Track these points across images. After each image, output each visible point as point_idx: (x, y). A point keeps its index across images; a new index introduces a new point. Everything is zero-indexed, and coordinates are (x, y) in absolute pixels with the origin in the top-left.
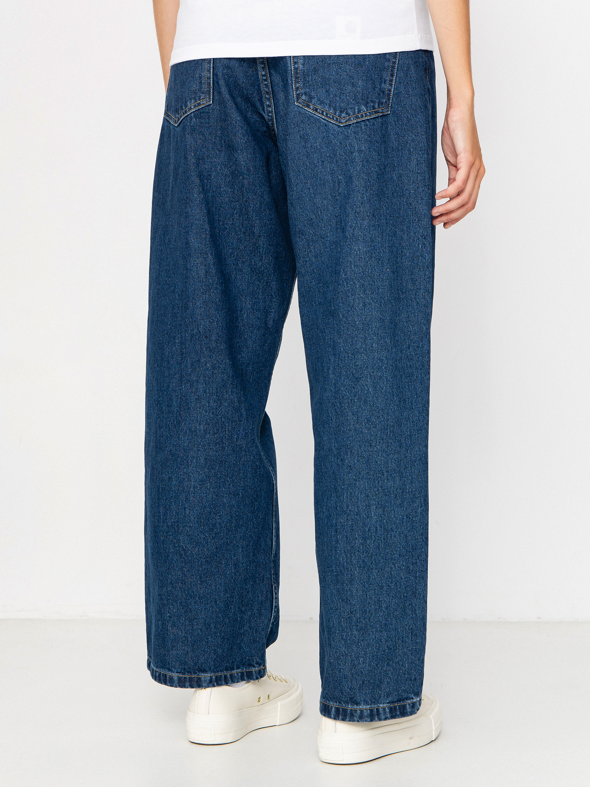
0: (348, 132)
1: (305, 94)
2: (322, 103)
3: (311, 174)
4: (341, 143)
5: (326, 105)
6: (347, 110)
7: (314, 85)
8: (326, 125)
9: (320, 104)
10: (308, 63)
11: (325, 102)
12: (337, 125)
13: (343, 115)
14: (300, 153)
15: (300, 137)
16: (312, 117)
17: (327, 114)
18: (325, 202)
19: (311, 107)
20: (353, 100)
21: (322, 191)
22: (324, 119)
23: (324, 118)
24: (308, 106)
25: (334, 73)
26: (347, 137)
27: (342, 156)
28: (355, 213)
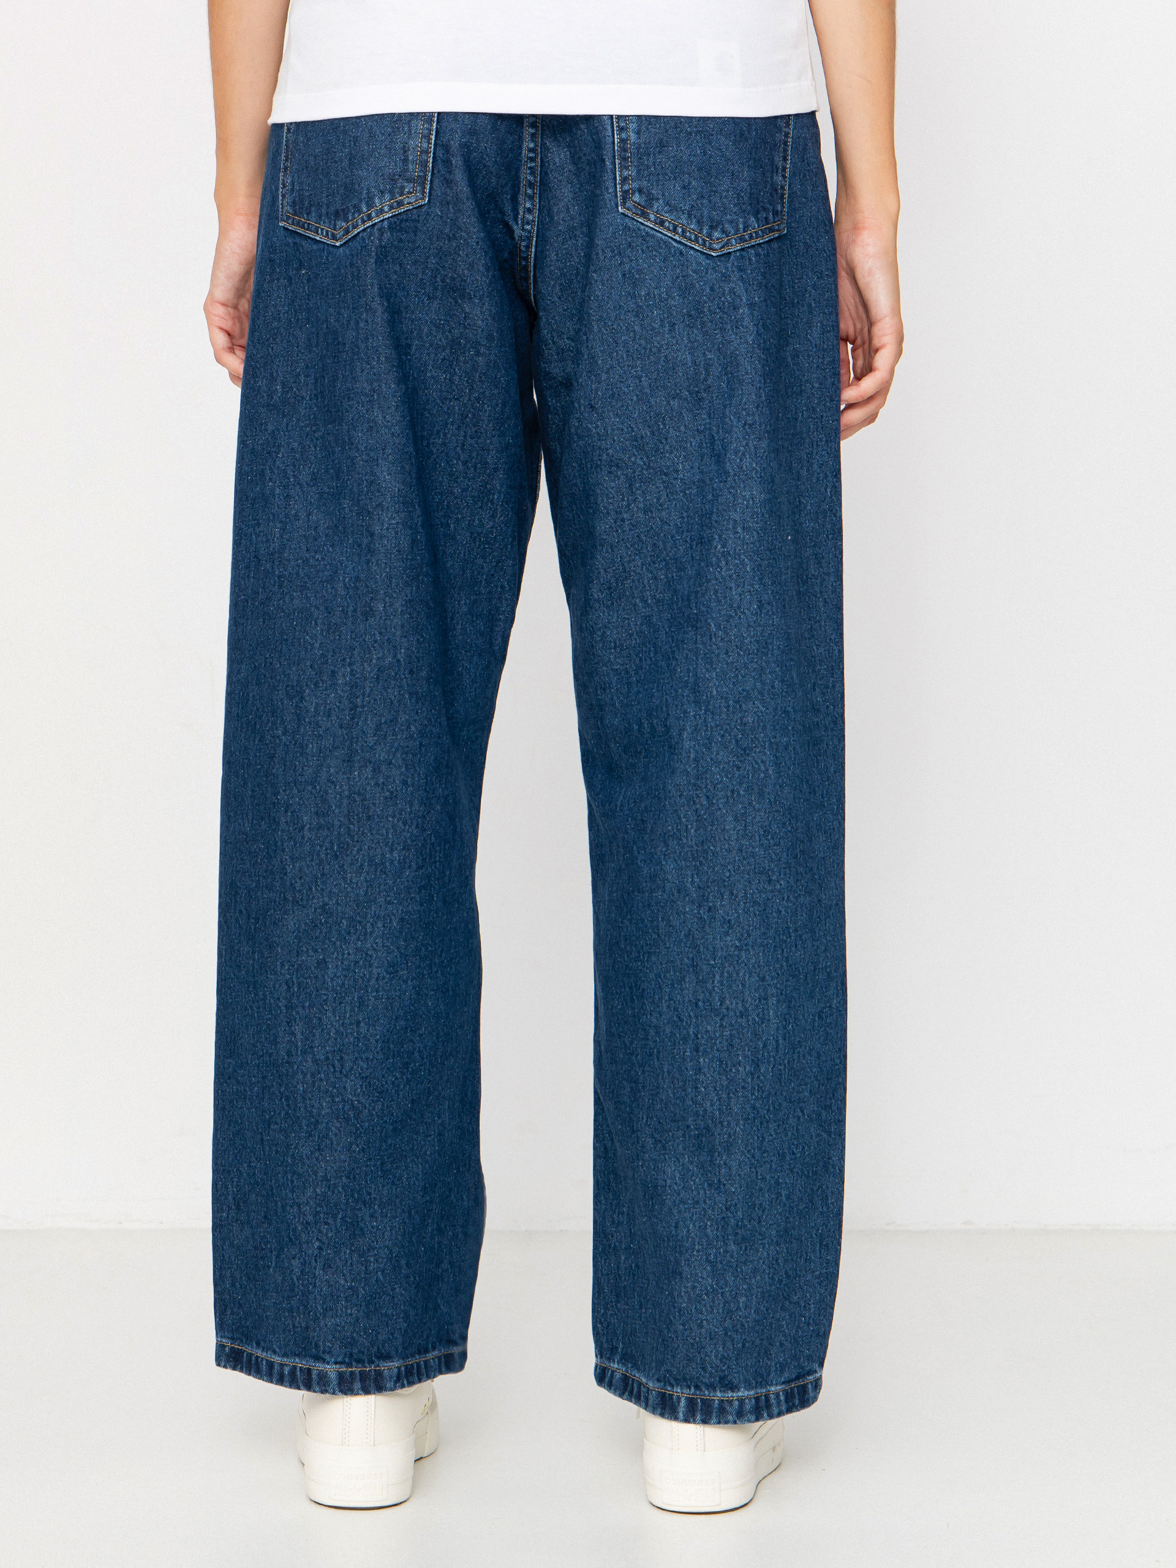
0: (726, 268)
1: (640, 191)
2: (673, 209)
3: (645, 348)
4: (712, 289)
5: (684, 213)
6: (723, 224)
7: (658, 174)
8: (681, 253)
9: (670, 211)
10: (648, 129)
11: (681, 208)
12: (705, 253)
13: (716, 234)
14: (620, 306)
15: (624, 275)
16: (653, 236)
17: (684, 231)
18: (675, 403)
19: (652, 217)
20: (735, 205)
21: (669, 382)
22: (680, 242)
23: (678, 239)
24: (644, 215)
25: (699, 152)
26: (726, 278)
27: (715, 313)
28: (745, 424)
